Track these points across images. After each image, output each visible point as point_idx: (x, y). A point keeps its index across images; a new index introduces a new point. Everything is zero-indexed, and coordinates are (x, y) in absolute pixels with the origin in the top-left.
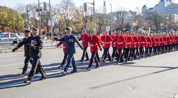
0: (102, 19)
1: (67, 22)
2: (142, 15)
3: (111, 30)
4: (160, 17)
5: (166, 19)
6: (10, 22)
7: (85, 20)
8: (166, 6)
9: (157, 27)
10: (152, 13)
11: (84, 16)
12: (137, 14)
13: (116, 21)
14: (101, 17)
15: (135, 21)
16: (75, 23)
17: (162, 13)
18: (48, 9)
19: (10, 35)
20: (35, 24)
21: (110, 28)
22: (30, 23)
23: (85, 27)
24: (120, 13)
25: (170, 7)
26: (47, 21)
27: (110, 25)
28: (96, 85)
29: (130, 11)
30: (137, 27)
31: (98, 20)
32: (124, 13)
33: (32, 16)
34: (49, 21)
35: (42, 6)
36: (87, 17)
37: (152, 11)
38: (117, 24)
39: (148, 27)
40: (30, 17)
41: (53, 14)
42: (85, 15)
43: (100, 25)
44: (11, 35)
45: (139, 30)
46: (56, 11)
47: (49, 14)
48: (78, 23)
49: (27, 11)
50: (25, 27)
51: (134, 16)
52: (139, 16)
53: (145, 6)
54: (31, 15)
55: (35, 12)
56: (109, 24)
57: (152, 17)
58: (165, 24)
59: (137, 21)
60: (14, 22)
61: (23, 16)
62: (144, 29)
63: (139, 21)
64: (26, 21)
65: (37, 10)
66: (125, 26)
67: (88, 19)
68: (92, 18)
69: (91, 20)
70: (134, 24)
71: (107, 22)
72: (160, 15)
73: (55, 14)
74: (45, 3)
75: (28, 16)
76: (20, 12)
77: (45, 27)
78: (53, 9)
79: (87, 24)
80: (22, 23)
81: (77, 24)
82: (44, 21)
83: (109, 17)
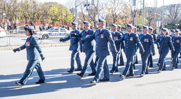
0: (152, 14)
1: (115, 17)
3: (161, 26)
6: (60, 17)
7: (134, 14)
11: (133, 11)
13: (168, 15)
14: (151, 11)
16: (122, 18)
18: (96, 3)
19: (59, 30)
20: (82, 18)
21: (161, 23)
22: (79, 17)
23: (133, 22)
24: (173, 6)
26: (95, 16)
27: (161, 20)
31: (148, 15)
32: (179, 6)
33: (80, 11)
34: (97, 16)
36: (135, 11)
38: (169, 19)
40: (78, 12)
41: (100, 9)
43: (150, 20)
44: (61, 29)
46: (104, 5)
47: (96, 8)
48: (126, 17)
49: (76, 7)
54: (79, 10)
55: (83, 6)
56: (160, 18)
60: (63, 17)
61: (72, 11)
64: (74, 16)
65: (85, 5)
66: (178, 21)
67: (137, 13)
68: (141, 12)
69: (140, 15)
71: (157, 16)
73: (103, 8)
75: (76, 11)
76: (69, 8)
77: (93, 22)
78: (101, 4)
79: (135, 18)
80: (70, 18)
81: (124, 19)
82: (91, 16)
83: (161, 10)
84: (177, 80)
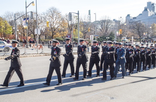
0: (87, 27)
2: (125, 24)
3: (95, 38)
4: (143, 26)
5: (149, 29)
7: (70, 28)
8: (149, 15)
9: (140, 36)
10: (136, 22)
11: (70, 25)
12: (121, 23)
13: (100, 30)
14: (85, 25)
15: (118, 30)
16: (61, 31)
17: (145, 23)
18: (35, 17)
20: (22, 31)
22: (18, 30)
23: (70, 35)
24: (104, 21)
25: (153, 17)
29: (114, 20)
30: (121, 36)
31: (83, 29)
32: (109, 21)
33: (20, 23)
34: (36, 30)
35: (29, 14)
36: (72, 25)
37: (136, 20)
38: (101, 32)
39: (132, 36)
40: (18, 24)
41: (39, 22)
42: (70, 23)
43: (85, 33)
45: (123, 38)
46: (43, 19)
47: (35, 22)
48: (64, 31)
49: (15, 20)
50: (13, 34)
51: (118, 25)
52: (123, 25)
53: (128, 15)
54: (18, 22)
55: (23, 20)
56: (93, 32)
57: (136, 26)
58: (148, 33)
59: (121, 30)
60: (2, 30)
61: (11, 23)
62: (128, 38)
63: (122, 30)
64: (14, 28)
65: (25, 19)
66: (108, 35)
67: (73, 27)
68: (77, 26)
69: (76, 28)
70: (117, 33)
71: (91, 30)
72: (143, 24)
73: (42, 22)
74: (32, 12)
75: (16, 24)
76: (8, 20)
77: (32, 35)
78: (40, 18)
79: (72, 32)
80: (10, 30)
81: (62, 33)
82: (31, 28)
83: (94, 25)
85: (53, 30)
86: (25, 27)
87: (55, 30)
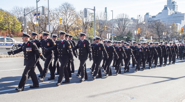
0: (103, 26)
1: (66, 28)
2: (144, 23)
3: (111, 38)
4: (163, 26)
5: (169, 28)
6: (6, 26)
7: (85, 26)
8: (169, 14)
9: (159, 36)
10: (155, 21)
11: (84, 23)
12: (139, 22)
13: (117, 28)
14: (101, 23)
15: (137, 29)
16: (74, 29)
17: (164, 22)
18: (47, 13)
19: (5, 39)
20: (32, 28)
21: (111, 35)
22: (28, 27)
24: (121, 20)
25: (173, 16)
26: (46, 26)
27: (111, 33)
28: (94, 93)
29: (132, 19)
30: (139, 36)
31: (98, 27)
32: (126, 20)
33: (30, 20)
34: (48, 26)
35: (40, 10)
36: (87, 23)
37: (155, 19)
38: (118, 32)
39: (151, 36)
40: (27, 21)
41: (51, 19)
42: (85, 21)
43: (101, 32)
44: (7, 39)
45: (141, 38)
46: (55, 16)
47: (47, 18)
48: (78, 29)
49: (25, 15)
50: (22, 31)
51: (136, 24)
52: (141, 24)
53: (147, 14)
54: (28, 19)
55: (33, 16)
56: (110, 31)
57: (155, 25)
58: (168, 33)
59: (139, 29)
60: (10, 26)
61: (20, 19)
62: (146, 38)
63: (141, 29)
64: (23, 25)
65: (35, 15)
66: (126, 34)
67: (88, 25)
68: (92, 24)
69: (91, 27)
70: (135, 32)
71: (107, 29)
72: (163, 23)
73: (54, 19)
74: (43, 7)
75: (25, 21)
76: (17, 16)
78: (52, 14)
79: (87, 30)
80: (19, 27)
81: (76, 30)
82: (42, 26)
83: (110, 23)
84: (126, 89)
85: (67, 28)
86: (35, 23)
87: (68, 28)
